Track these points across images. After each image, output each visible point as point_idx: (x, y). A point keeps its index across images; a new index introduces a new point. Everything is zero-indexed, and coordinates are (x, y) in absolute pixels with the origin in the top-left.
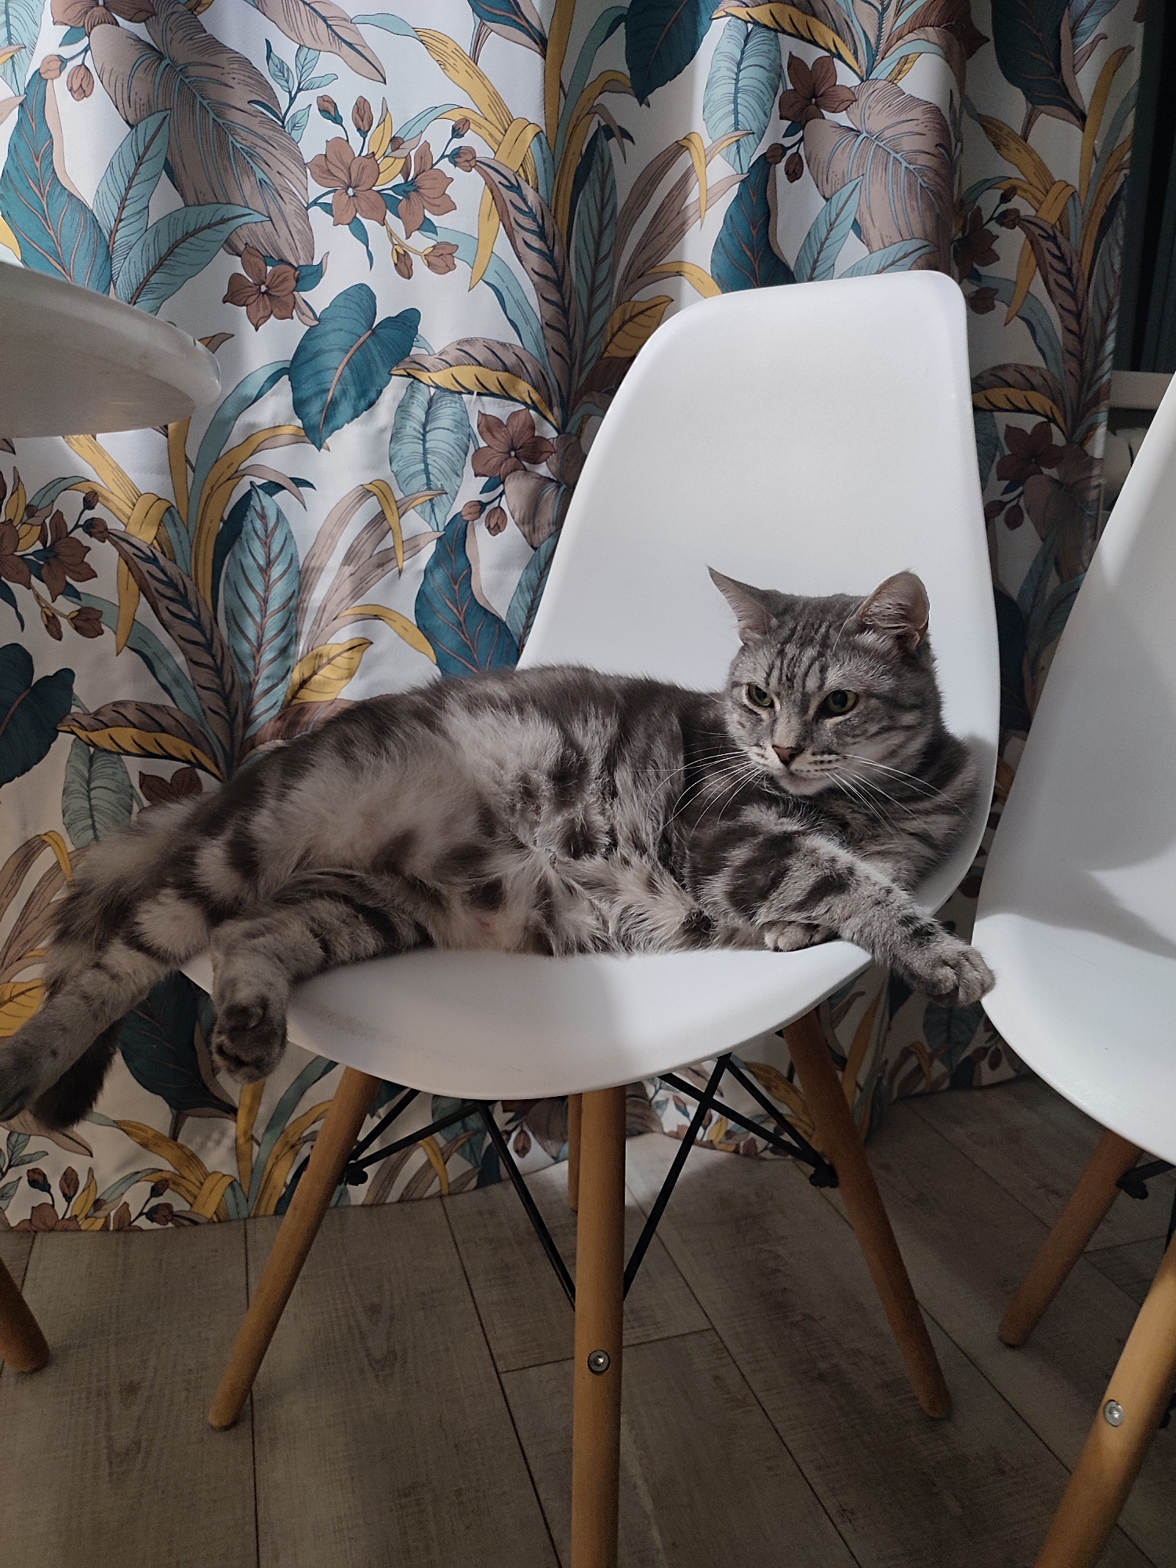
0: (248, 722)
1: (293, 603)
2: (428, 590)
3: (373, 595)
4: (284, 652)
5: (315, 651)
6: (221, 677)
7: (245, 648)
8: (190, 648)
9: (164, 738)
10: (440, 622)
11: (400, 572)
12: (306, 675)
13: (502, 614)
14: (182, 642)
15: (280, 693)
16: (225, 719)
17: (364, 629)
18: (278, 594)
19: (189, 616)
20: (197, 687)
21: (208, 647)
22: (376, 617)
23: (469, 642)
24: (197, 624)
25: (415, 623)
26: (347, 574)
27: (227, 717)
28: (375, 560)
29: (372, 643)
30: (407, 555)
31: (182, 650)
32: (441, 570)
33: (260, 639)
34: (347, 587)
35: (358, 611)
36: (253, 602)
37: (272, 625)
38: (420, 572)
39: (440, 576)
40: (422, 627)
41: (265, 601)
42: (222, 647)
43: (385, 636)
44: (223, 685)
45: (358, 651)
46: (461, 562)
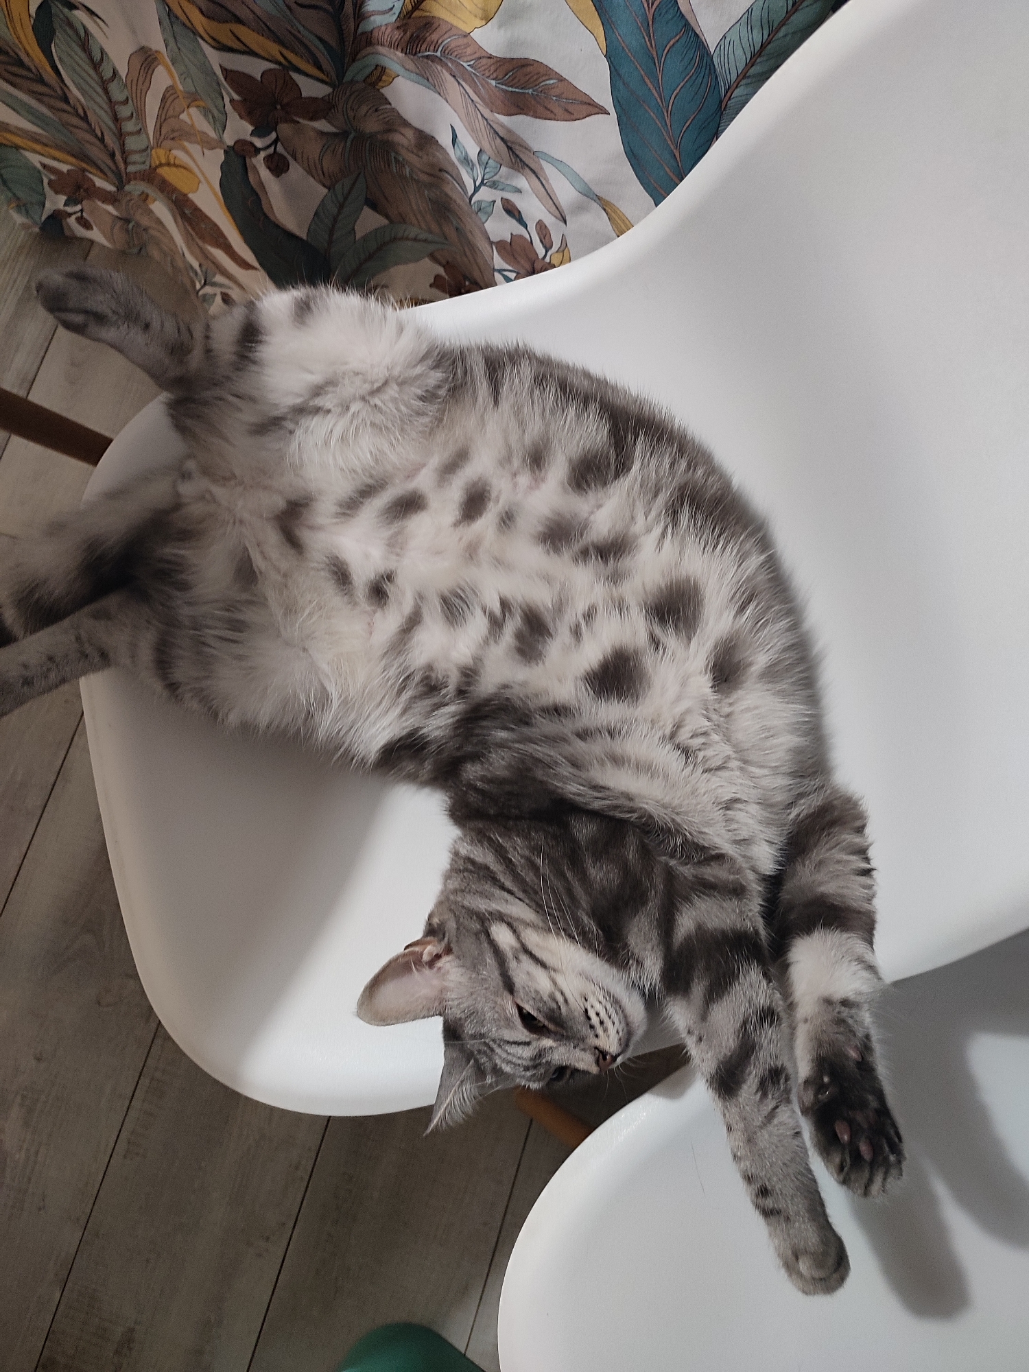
9: (241, 31)
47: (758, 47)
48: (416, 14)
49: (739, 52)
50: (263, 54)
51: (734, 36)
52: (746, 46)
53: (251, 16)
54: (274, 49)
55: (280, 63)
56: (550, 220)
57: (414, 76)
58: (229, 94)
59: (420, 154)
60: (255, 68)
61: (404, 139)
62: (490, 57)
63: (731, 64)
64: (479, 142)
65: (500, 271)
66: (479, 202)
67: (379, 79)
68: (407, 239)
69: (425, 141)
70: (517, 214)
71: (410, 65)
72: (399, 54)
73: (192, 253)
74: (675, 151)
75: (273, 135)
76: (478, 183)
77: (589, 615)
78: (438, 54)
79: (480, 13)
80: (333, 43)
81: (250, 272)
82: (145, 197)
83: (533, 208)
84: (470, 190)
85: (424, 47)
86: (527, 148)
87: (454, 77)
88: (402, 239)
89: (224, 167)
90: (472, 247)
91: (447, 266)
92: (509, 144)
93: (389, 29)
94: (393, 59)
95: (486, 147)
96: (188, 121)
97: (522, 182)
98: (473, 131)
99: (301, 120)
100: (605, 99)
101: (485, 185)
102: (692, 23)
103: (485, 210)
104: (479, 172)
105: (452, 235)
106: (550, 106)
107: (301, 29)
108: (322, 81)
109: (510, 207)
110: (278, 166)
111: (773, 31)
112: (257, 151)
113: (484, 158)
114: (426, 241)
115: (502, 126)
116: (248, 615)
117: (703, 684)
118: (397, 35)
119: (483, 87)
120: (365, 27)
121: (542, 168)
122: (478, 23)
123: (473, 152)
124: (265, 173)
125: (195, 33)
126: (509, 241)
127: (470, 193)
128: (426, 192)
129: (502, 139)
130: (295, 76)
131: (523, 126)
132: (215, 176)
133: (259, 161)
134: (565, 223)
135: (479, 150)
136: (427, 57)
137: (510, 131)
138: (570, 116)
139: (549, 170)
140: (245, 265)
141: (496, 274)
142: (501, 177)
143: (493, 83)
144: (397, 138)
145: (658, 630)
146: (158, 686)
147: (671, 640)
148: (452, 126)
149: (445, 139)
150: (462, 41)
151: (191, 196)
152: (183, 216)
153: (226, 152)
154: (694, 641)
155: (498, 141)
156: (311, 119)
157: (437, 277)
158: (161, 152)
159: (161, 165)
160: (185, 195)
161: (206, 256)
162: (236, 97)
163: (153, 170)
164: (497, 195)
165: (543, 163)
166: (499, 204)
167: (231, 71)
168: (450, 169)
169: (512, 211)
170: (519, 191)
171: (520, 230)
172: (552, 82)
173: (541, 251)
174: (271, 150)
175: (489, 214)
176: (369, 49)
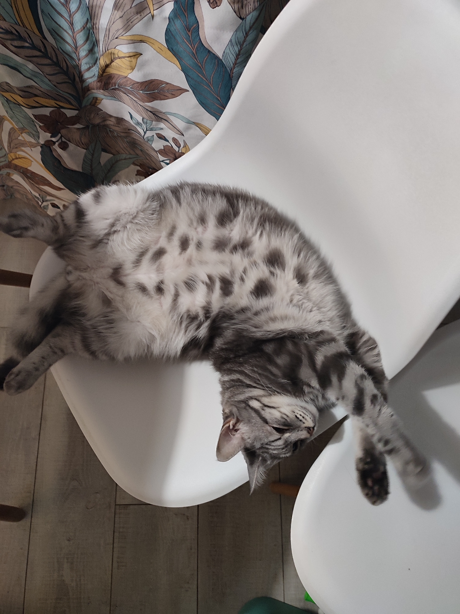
0: (82, 81)
1: (89, 25)
2: (172, 29)
3: (138, 29)
4: (91, 51)
5: (110, 51)
6: (60, 66)
7: (68, 48)
8: (35, 59)
10: (182, 49)
11: (153, 17)
12: (108, 62)
13: (220, 54)
14: (29, 59)
15: (95, 71)
16: (68, 82)
17: (135, 48)
18: (79, 20)
19: (27, 45)
20: (47, 76)
21: (45, 55)
22: (141, 41)
23: (200, 65)
24: (34, 47)
25: (166, 46)
26: (118, 17)
27: (70, 81)
28: (133, 10)
29: (142, 54)
30: (156, 7)
31: (30, 61)
32: (179, 21)
33: (75, 44)
34: (119, 24)
35: (129, 38)
36: (64, 24)
37: (80, 38)
38: (165, 18)
39: (178, 24)
40: (171, 49)
41: (72, 24)
42: (54, 51)
43: (148, 52)
44: (62, 68)
45: (134, 58)
46: (191, 19)
47: (237, 52)
48: (105, 74)
49: (231, 56)
50: (48, 105)
51: (228, 51)
52: (233, 53)
53: (41, 92)
54: (52, 102)
55: (56, 107)
56: (177, 136)
57: (109, 98)
58: (38, 124)
59: (119, 126)
60: (47, 111)
61: (111, 122)
62: (138, 83)
63: (229, 61)
64: (141, 115)
65: (162, 161)
66: (148, 137)
67: (96, 102)
68: (122, 160)
69: (120, 120)
70: (163, 138)
71: (107, 94)
72: (102, 91)
73: (35, 191)
74: (218, 98)
75: (60, 135)
76: (145, 131)
77: (245, 271)
78: (117, 87)
79: (129, 68)
80: (74, 94)
81: (62, 191)
82: (8, 174)
83: (169, 134)
84: (143, 134)
85: (110, 86)
86: (161, 112)
87: (125, 94)
88: (120, 160)
89: (42, 153)
90: (149, 155)
91: (141, 165)
92: (153, 113)
93: (95, 83)
94: (99, 94)
95: (145, 116)
96: (23, 139)
97: (162, 125)
98: (138, 112)
99: (69, 126)
100: (186, 86)
101: (148, 130)
102: (211, 50)
103: (151, 139)
104: (144, 126)
105: (139, 152)
106: (166, 94)
107: (61, 92)
108: (74, 109)
109: (160, 136)
110: (64, 146)
111: (241, 45)
112: (54, 143)
113: (145, 120)
114: (130, 158)
115: (149, 107)
116: (114, 316)
117: (295, 283)
118: (99, 84)
119: (137, 94)
120: (85, 84)
121: (169, 118)
122: (130, 71)
123: (140, 119)
124: (59, 151)
125: (19, 105)
126: (163, 148)
127: (143, 135)
128: (125, 140)
129: (150, 112)
130: (62, 110)
131: (157, 105)
132: (39, 157)
133: (56, 147)
134: (183, 135)
135: (142, 118)
136: (113, 89)
137: (152, 108)
138: (174, 96)
139: (171, 118)
140: (59, 189)
141: (162, 163)
142: (153, 126)
143: (141, 92)
144: (108, 122)
145: (272, 269)
146: (87, 355)
147: (278, 271)
148: (129, 112)
149: (127, 118)
150: (124, 80)
151: (29, 168)
152: (28, 177)
153: (41, 147)
154: (286, 270)
155: (149, 112)
156: (73, 125)
157: (138, 171)
158: (12, 154)
159: (13, 159)
160: (26, 169)
161: (41, 190)
162: (41, 124)
163: (10, 162)
164: (153, 133)
165: (168, 116)
166: (155, 136)
167: (37, 115)
168: (132, 128)
169: (161, 137)
170: (162, 129)
171: (166, 143)
172: (164, 85)
173: (176, 149)
174: (60, 141)
175: (153, 141)
176: (89, 92)
